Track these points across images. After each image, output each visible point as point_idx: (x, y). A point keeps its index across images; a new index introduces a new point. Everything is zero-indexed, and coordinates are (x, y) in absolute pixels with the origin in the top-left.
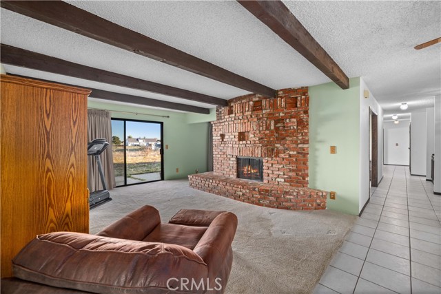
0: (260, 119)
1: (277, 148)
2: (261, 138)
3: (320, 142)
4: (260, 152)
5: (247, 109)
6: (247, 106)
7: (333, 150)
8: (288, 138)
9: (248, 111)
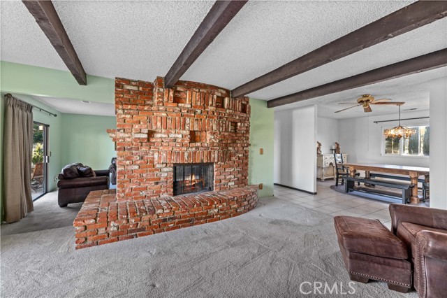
0: (221, 118)
1: (230, 150)
2: (221, 140)
3: (254, 145)
4: (216, 155)
5: (210, 103)
6: (210, 99)
7: (262, 151)
8: (238, 141)
9: (212, 105)
